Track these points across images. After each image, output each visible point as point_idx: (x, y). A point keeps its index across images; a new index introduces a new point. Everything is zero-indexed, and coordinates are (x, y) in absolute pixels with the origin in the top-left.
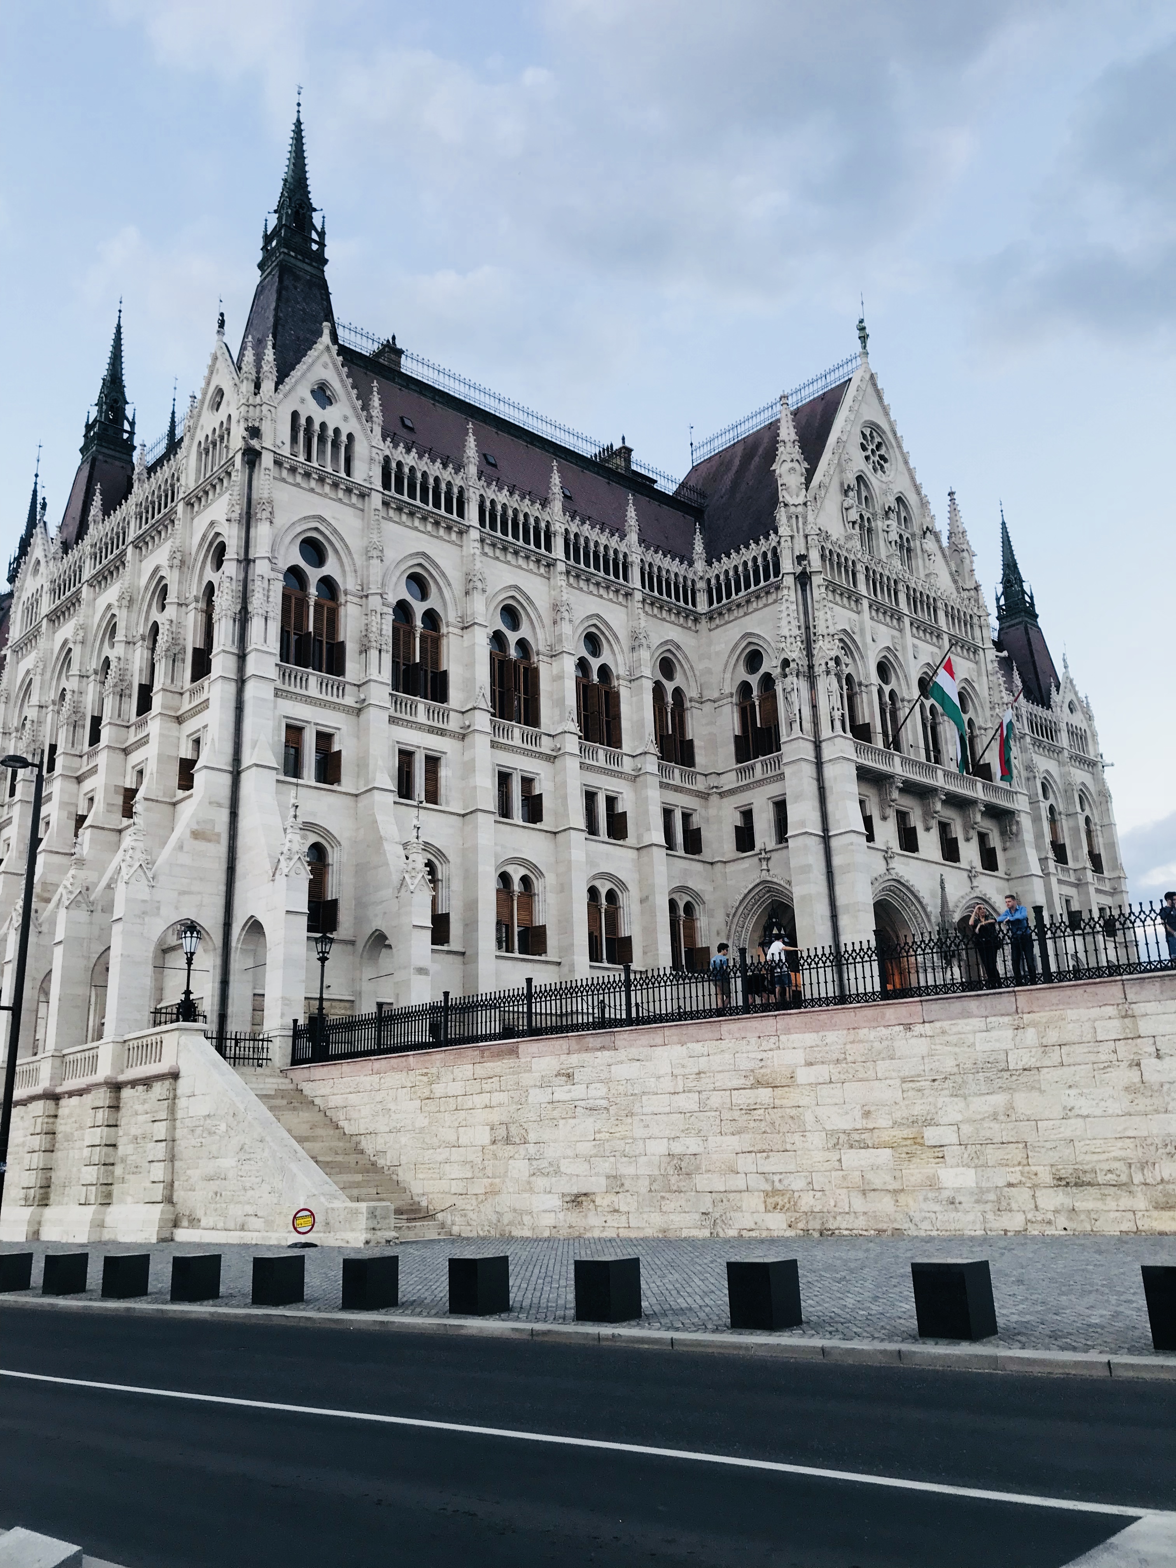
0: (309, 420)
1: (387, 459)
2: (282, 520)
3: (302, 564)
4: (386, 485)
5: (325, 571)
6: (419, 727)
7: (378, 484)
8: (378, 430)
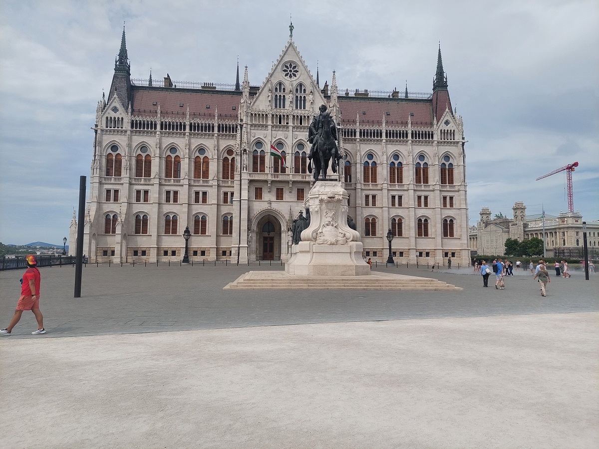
0: (111, 118)
1: (133, 121)
2: (104, 144)
3: (111, 152)
4: (132, 127)
5: (117, 152)
6: (141, 184)
7: (129, 128)
8: (130, 114)
